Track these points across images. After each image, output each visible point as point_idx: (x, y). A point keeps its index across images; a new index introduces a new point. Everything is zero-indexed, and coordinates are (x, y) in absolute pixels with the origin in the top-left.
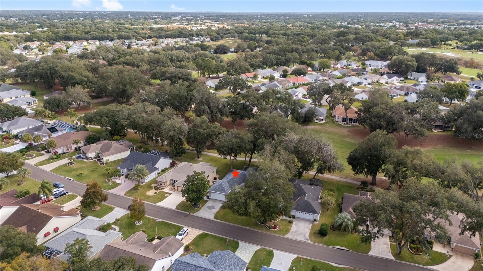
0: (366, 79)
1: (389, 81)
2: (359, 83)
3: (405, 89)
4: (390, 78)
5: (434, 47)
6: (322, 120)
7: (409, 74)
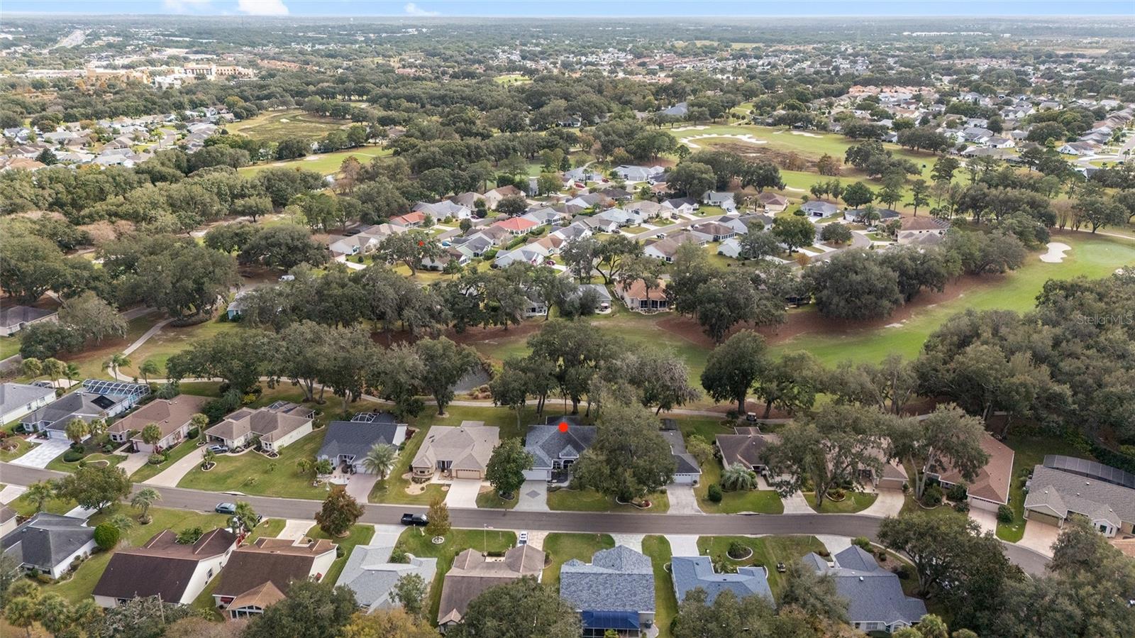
0: (637, 212)
1: (676, 211)
2: (628, 221)
3: (712, 230)
4: (677, 206)
5: (714, 123)
6: (606, 308)
7: (705, 195)
